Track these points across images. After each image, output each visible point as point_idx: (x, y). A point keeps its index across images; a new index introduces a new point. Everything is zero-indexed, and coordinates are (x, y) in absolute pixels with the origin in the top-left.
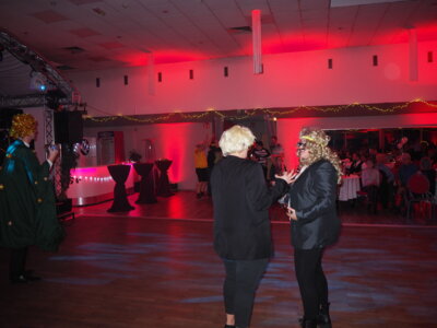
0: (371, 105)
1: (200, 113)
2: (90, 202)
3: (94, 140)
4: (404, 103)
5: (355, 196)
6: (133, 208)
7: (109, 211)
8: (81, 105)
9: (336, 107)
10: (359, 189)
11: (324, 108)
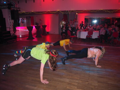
0: (106, 10)
1: (55, 11)
2: (23, 36)
4: (116, 10)
5: (97, 37)
6: (34, 39)
7: (27, 39)
8: (18, 8)
9: (95, 10)
10: (98, 35)
11: (92, 10)
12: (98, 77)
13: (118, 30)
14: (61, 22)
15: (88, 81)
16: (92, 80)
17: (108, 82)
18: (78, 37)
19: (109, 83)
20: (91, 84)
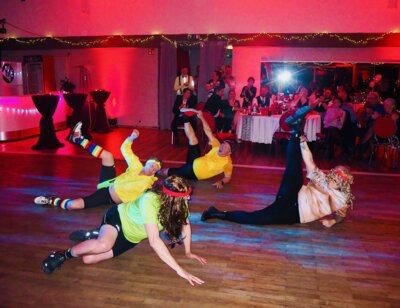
0: (342, 35)
1: (144, 37)
3: (19, 64)
4: (379, 35)
5: (315, 139)
6: (62, 145)
7: (34, 148)
9: (302, 35)
10: (319, 131)
11: (289, 35)
12: (348, 279)
13: (394, 112)
14: (177, 78)
15: (317, 297)
16: (330, 292)
17: (390, 297)
18: (239, 137)
19: (395, 297)
20: (329, 305)
